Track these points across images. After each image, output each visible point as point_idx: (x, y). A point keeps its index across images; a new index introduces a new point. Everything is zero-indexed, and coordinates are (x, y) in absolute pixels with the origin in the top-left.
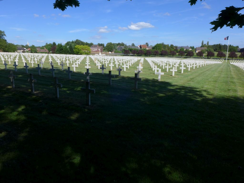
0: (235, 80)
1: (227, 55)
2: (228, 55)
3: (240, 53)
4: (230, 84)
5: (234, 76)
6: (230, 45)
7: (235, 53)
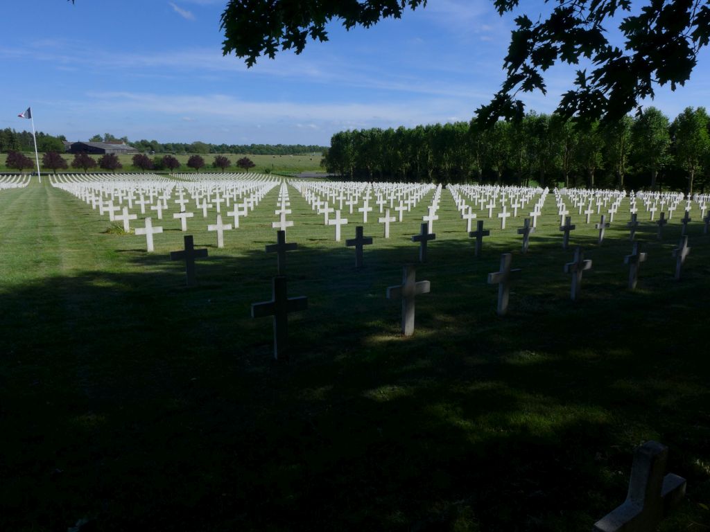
0: (57, 232)
1: (38, 163)
2: (41, 161)
3: (73, 155)
4: (41, 245)
5: (57, 221)
6: (42, 133)
7: (59, 156)
